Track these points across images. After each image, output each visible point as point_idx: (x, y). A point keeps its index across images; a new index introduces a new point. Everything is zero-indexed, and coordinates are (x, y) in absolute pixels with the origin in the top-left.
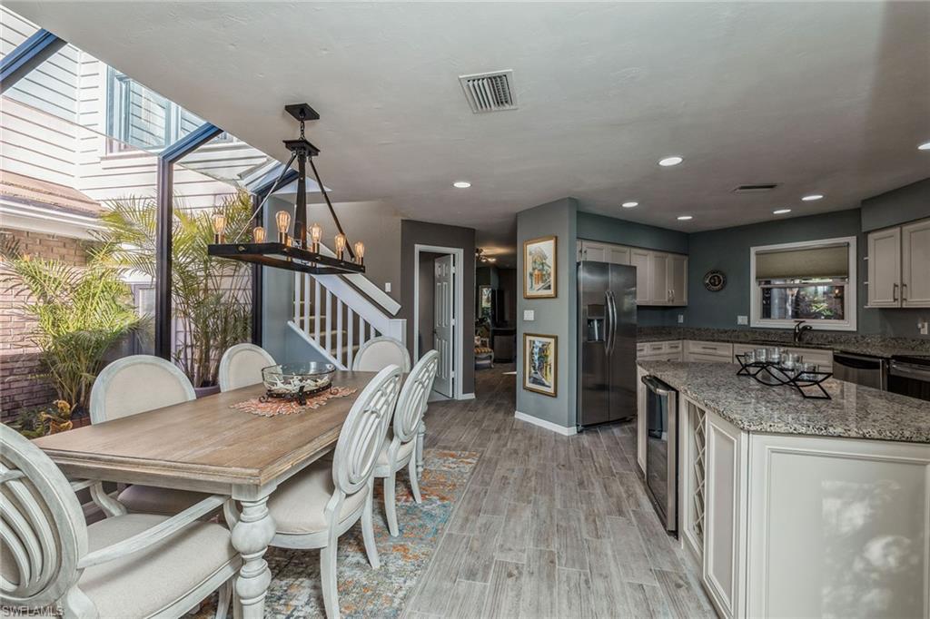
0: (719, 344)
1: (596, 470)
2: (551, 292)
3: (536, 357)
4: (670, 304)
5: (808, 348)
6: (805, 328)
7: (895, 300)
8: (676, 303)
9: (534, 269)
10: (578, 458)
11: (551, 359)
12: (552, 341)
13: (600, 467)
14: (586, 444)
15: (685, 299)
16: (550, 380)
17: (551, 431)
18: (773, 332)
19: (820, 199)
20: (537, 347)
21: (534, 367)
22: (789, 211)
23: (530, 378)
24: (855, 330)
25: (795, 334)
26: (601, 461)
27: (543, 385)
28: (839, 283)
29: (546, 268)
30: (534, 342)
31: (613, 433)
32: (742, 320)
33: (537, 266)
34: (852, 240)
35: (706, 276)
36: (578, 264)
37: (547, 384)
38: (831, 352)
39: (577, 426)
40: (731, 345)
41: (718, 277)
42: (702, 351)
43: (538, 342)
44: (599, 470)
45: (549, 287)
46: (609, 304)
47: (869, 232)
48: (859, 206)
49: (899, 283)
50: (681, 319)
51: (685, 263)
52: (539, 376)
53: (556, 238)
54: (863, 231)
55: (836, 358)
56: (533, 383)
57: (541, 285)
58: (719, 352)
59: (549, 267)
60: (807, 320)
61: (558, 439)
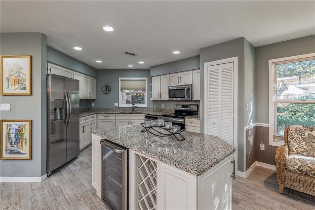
0: (110, 114)
1: (67, 201)
2: (27, 91)
3: (13, 136)
4: (90, 99)
5: (136, 114)
6: (136, 107)
7: (159, 98)
8: (92, 98)
9: (10, 75)
10: (53, 198)
11: (27, 135)
12: (28, 124)
13: (70, 198)
14: (55, 183)
15: (95, 97)
16: (26, 149)
17: (27, 183)
18: (126, 108)
19: (143, 64)
20: (13, 129)
21: (11, 143)
22: (132, 66)
23: (6, 150)
24: (147, 107)
25: (133, 109)
26: (69, 193)
27: (20, 153)
28: (143, 92)
29: (21, 75)
30: (10, 126)
31: (70, 169)
32: (116, 105)
33: (13, 73)
34: (146, 79)
35: (103, 88)
36: (48, 75)
37: (22, 152)
38: (144, 115)
39: (47, 173)
40: (115, 115)
41: (108, 88)
42: (103, 118)
43: (15, 125)
44: (69, 201)
45: (25, 88)
46: (67, 100)
47: (152, 77)
48: (149, 68)
49: (159, 93)
50: (93, 105)
51: (95, 81)
52: (15, 148)
53: (31, 57)
54: (151, 76)
55: (146, 117)
56: (10, 153)
57: (17, 86)
58: (110, 118)
59: (26, 75)
60: (135, 104)
61: (33, 187)
